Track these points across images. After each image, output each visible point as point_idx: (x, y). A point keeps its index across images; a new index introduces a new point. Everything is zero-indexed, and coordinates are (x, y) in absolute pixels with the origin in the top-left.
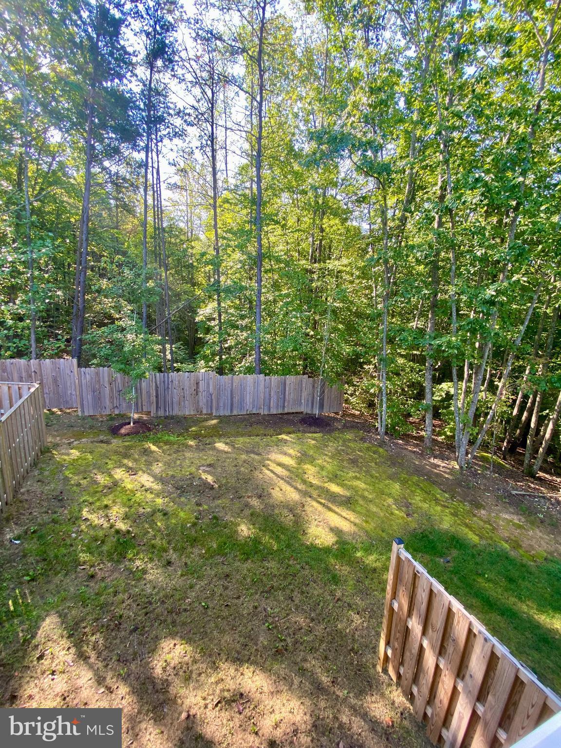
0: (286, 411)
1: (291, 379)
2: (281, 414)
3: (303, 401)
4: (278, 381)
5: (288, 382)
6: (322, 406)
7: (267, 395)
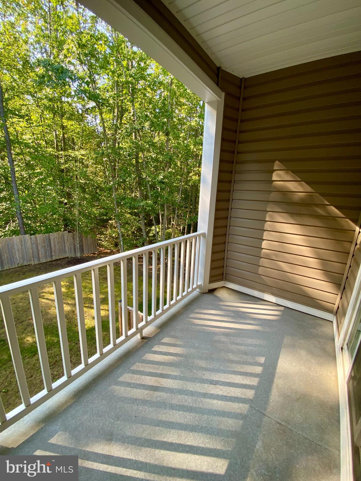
0: (54, 258)
1: (54, 236)
2: (50, 261)
3: (67, 250)
4: (43, 238)
5: (52, 238)
6: (82, 250)
7: (35, 250)
